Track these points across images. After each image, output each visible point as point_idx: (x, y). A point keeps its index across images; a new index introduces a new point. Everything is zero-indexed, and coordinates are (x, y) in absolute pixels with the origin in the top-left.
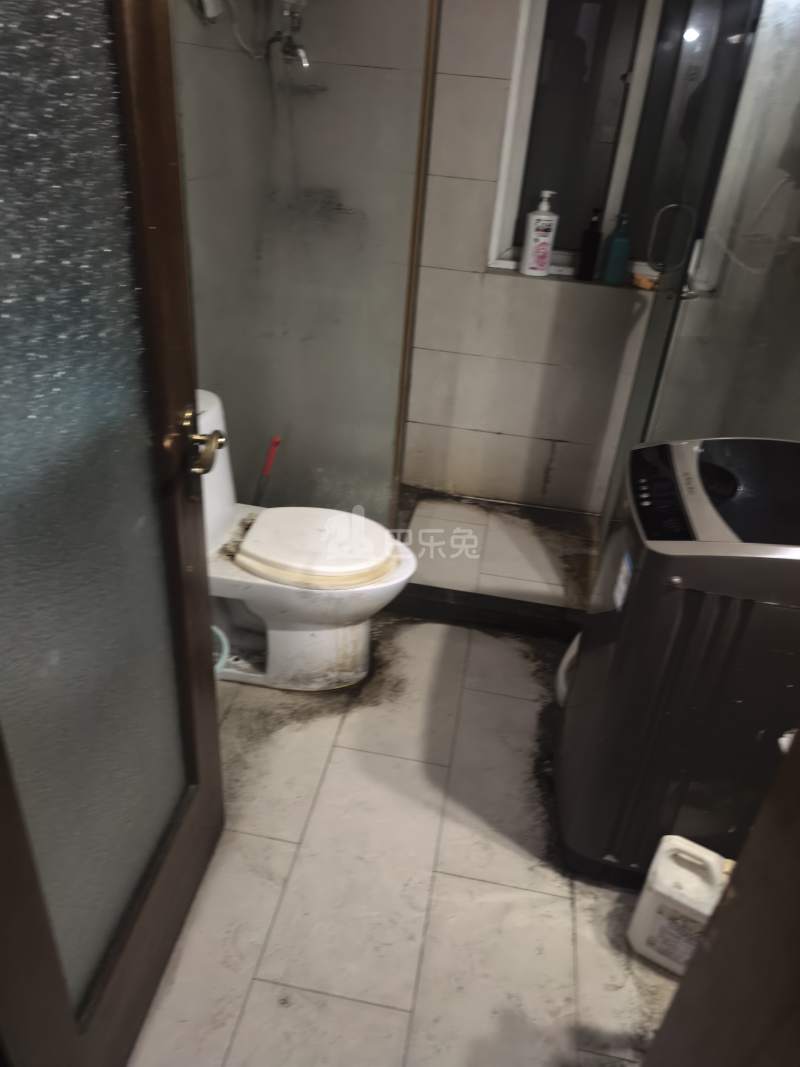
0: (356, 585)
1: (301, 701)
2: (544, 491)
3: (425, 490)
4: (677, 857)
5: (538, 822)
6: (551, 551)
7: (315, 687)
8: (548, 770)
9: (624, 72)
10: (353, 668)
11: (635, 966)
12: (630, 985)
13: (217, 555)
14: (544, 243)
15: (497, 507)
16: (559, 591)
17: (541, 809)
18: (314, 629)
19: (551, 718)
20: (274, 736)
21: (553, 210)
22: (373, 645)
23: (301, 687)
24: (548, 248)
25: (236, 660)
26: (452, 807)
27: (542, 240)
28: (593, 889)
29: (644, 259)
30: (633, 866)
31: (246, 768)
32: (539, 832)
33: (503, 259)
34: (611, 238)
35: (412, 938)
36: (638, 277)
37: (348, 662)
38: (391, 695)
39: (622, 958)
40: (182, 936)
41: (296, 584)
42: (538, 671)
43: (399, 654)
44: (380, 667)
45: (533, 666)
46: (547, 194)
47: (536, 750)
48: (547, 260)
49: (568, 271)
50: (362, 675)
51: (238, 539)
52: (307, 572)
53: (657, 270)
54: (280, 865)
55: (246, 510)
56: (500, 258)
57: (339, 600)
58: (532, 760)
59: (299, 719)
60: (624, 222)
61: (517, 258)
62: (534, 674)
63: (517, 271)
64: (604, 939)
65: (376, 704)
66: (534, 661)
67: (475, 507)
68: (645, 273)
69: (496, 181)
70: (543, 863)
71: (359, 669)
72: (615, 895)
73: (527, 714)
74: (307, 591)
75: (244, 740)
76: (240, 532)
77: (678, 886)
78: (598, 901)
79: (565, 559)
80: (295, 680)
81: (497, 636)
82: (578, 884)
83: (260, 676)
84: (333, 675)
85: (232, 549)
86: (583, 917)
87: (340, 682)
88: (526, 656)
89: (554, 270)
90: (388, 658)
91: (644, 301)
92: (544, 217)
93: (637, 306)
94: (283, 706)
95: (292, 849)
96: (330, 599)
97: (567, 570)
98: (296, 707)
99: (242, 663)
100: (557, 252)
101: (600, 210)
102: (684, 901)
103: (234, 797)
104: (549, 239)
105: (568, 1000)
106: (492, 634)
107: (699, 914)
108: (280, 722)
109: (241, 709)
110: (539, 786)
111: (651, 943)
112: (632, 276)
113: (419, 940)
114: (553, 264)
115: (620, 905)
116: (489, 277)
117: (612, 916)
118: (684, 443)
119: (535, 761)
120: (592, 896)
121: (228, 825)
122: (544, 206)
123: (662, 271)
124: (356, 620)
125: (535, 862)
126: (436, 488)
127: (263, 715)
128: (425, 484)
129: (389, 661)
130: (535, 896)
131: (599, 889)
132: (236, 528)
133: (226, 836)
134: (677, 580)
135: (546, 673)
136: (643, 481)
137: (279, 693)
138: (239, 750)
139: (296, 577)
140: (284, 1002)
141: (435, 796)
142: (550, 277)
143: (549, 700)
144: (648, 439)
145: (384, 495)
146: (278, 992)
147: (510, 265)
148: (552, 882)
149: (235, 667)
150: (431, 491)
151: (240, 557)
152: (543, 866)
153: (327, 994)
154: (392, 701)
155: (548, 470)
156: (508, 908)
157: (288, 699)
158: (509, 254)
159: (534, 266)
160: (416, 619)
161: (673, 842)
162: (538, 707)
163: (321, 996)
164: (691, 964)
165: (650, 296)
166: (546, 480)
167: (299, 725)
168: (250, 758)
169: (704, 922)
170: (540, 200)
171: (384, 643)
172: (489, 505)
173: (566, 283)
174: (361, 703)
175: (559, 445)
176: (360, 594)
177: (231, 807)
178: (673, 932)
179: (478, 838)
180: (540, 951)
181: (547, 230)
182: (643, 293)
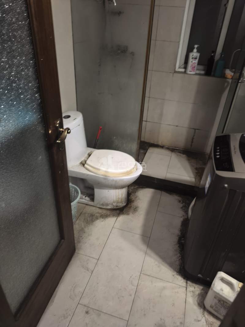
0: (121, 177)
1: (105, 212)
2: (191, 145)
3: (152, 143)
4: (223, 280)
5: (178, 260)
6: (192, 166)
7: (109, 207)
8: (183, 241)
9: (225, 3)
10: (121, 202)
11: (206, 314)
12: (203, 320)
13: (79, 164)
14: (194, 63)
15: (176, 150)
16: (193, 180)
17: (179, 255)
18: (109, 189)
19: (185, 223)
20: (94, 223)
21: (198, 51)
22: (129, 194)
23: (104, 207)
24: (196, 64)
25: (85, 197)
26: (149, 251)
27: (194, 62)
28: (194, 285)
29: (228, 68)
30: (208, 279)
31: (84, 233)
32: (178, 263)
33: (181, 68)
34: (218, 61)
35: (131, 295)
36: (226, 74)
37: (120, 200)
38: (133, 212)
39: (202, 310)
40: (58, 287)
41: (102, 175)
42: (183, 207)
43: (138, 198)
44: (131, 202)
45: (181, 205)
46: (196, 46)
47: (180, 234)
48: (195, 68)
49: (203, 72)
50: (124, 204)
51: (86, 159)
52: (106, 172)
53: (233, 72)
54: (91, 266)
55: (90, 150)
56: (179, 68)
57: (116, 181)
58: (177, 238)
59: (103, 218)
60: (223, 56)
61: (185, 68)
62: (182, 208)
63: (185, 72)
64: (196, 303)
65: (128, 214)
66: (182, 203)
67: (168, 150)
68: (229, 73)
69: (179, 42)
70: (178, 274)
71: (124, 203)
72: (201, 287)
73: (178, 222)
74: (106, 178)
75: (85, 223)
76: (87, 157)
77: (222, 290)
78: (196, 289)
79: (196, 169)
80: (103, 205)
81: (170, 194)
82: (189, 282)
83: (92, 203)
84: (115, 204)
85: (84, 163)
86: (189, 295)
87: (117, 206)
88: (180, 202)
89: (198, 72)
90: (134, 199)
91: (228, 82)
92: (195, 54)
93: (226, 84)
94: (98, 213)
95: (96, 261)
96: (113, 180)
97: (197, 173)
98: (103, 214)
99: (87, 198)
100: (199, 66)
101: (214, 52)
102: (224, 295)
103: (79, 242)
104: (197, 61)
105: (181, 323)
106: (169, 193)
107: (229, 301)
108: (97, 218)
109: (85, 213)
110: (179, 247)
111: (211, 307)
112: (225, 74)
113: (133, 296)
114: (197, 70)
115: (202, 291)
116: (175, 74)
117: (199, 295)
118: (235, 134)
119: (179, 238)
120: (193, 287)
121: (76, 251)
122: (195, 50)
123: (234, 72)
124: (122, 187)
125: (175, 273)
126: (155, 143)
127: (92, 215)
128: (152, 142)
129: (134, 200)
130: (174, 285)
131: (196, 285)
132: (86, 155)
133: (76, 254)
134: (226, 185)
135: (185, 208)
136: (218, 148)
137: (98, 209)
138: (83, 226)
139: (103, 173)
140: (87, 312)
141: (144, 247)
142: (196, 74)
143: (186, 217)
144: (224, 132)
145: (134, 146)
146: (85, 309)
147: (183, 70)
148: (180, 281)
149: (85, 199)
150: (154, 144)
151: (86, 165)
152: (178, 275)
153: (101, 312)
154: (133, 214)
155: (193, 139)
156: (164, 288)
157: (100, 211)
158: (183, 66)
159: (191, 70)
160: (144, 187)
161: (221, 274)
162: (182, 219)
163: (99, 312)
164: (225, 317)
165: (230, 81)
166: (192, 142)
167: (102, 220)
168: (86, 230)
169: (230, 304)
170: (194, 48)
171: (133, 194)
172: (173, 149)
173: (201, 76)
174: (123, 214)
175: (196, 130)
176: (123, 179)
177: (78, 246)
178: (219, 305)
179: (156, 263)
180: (173, 305)
181: (196, 58)
182: (228, 80)
